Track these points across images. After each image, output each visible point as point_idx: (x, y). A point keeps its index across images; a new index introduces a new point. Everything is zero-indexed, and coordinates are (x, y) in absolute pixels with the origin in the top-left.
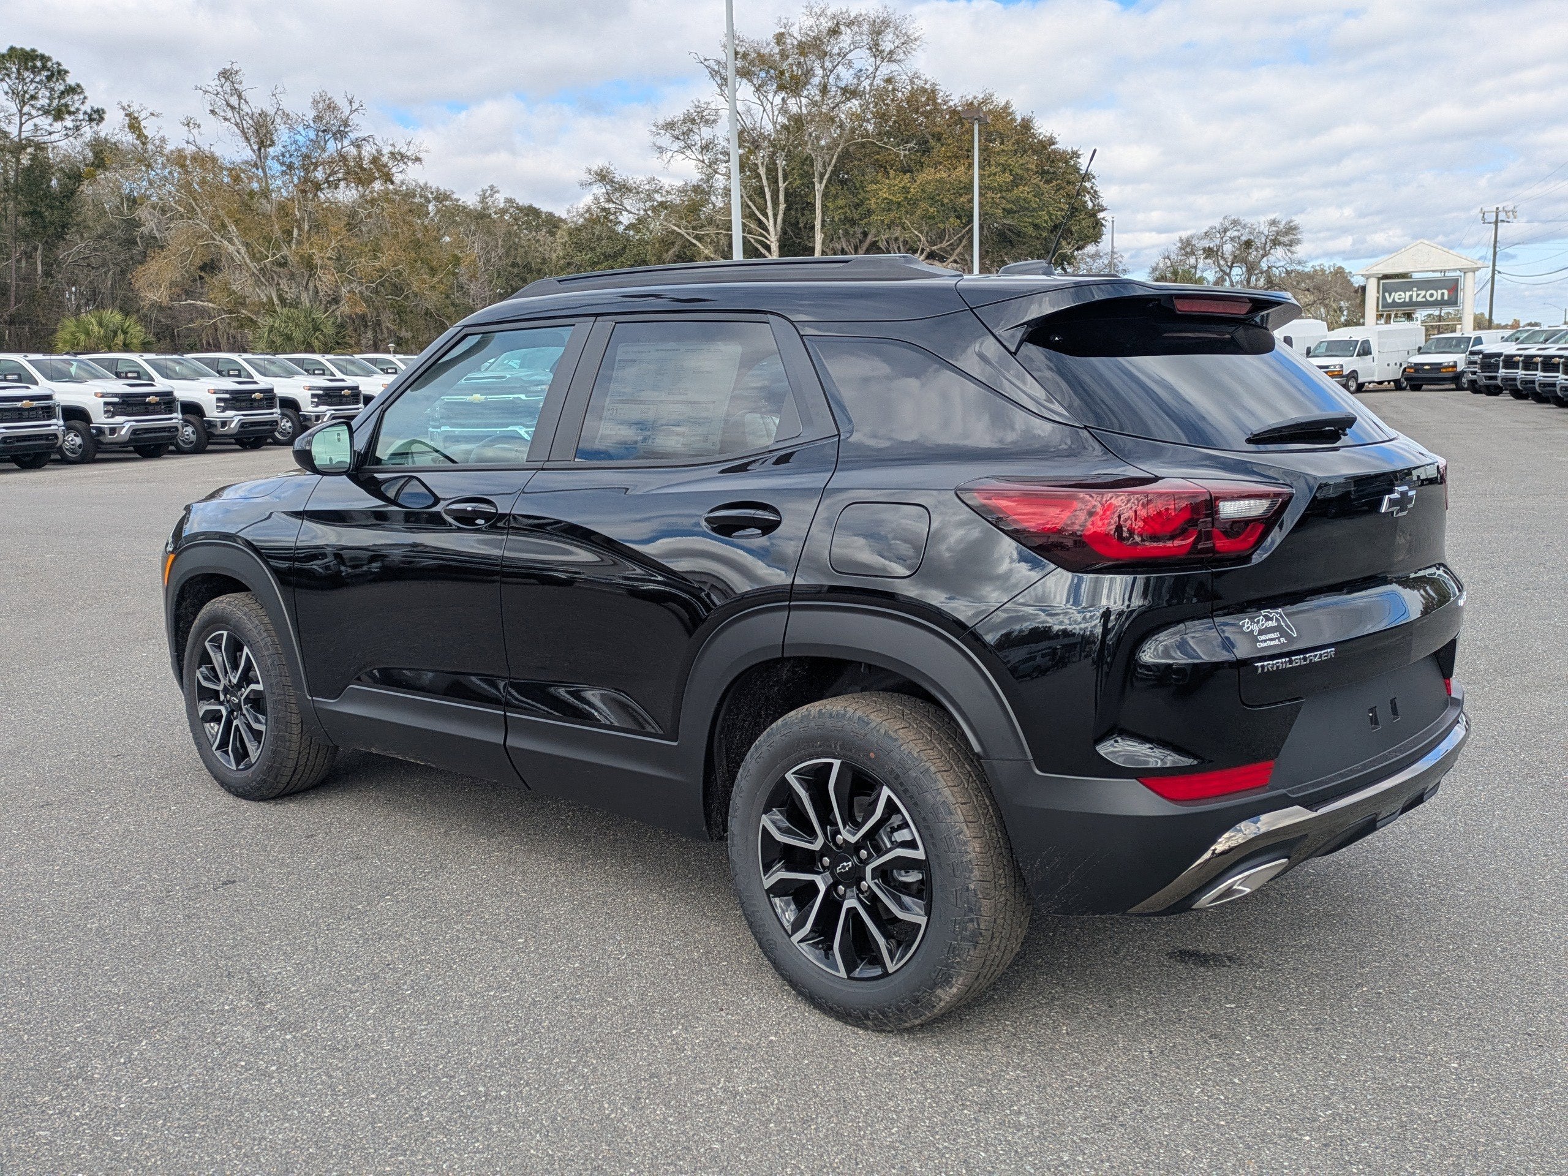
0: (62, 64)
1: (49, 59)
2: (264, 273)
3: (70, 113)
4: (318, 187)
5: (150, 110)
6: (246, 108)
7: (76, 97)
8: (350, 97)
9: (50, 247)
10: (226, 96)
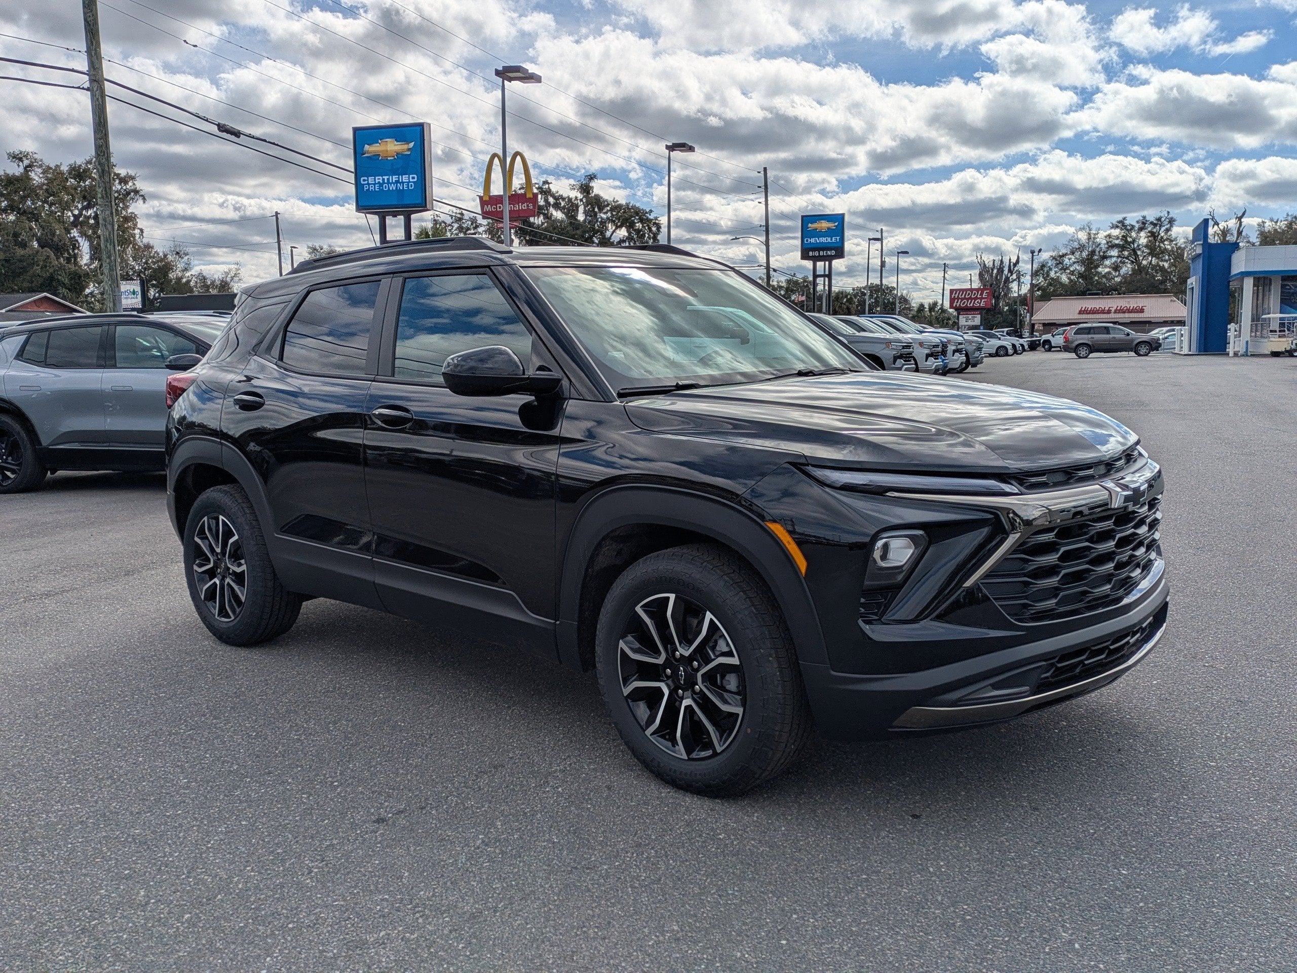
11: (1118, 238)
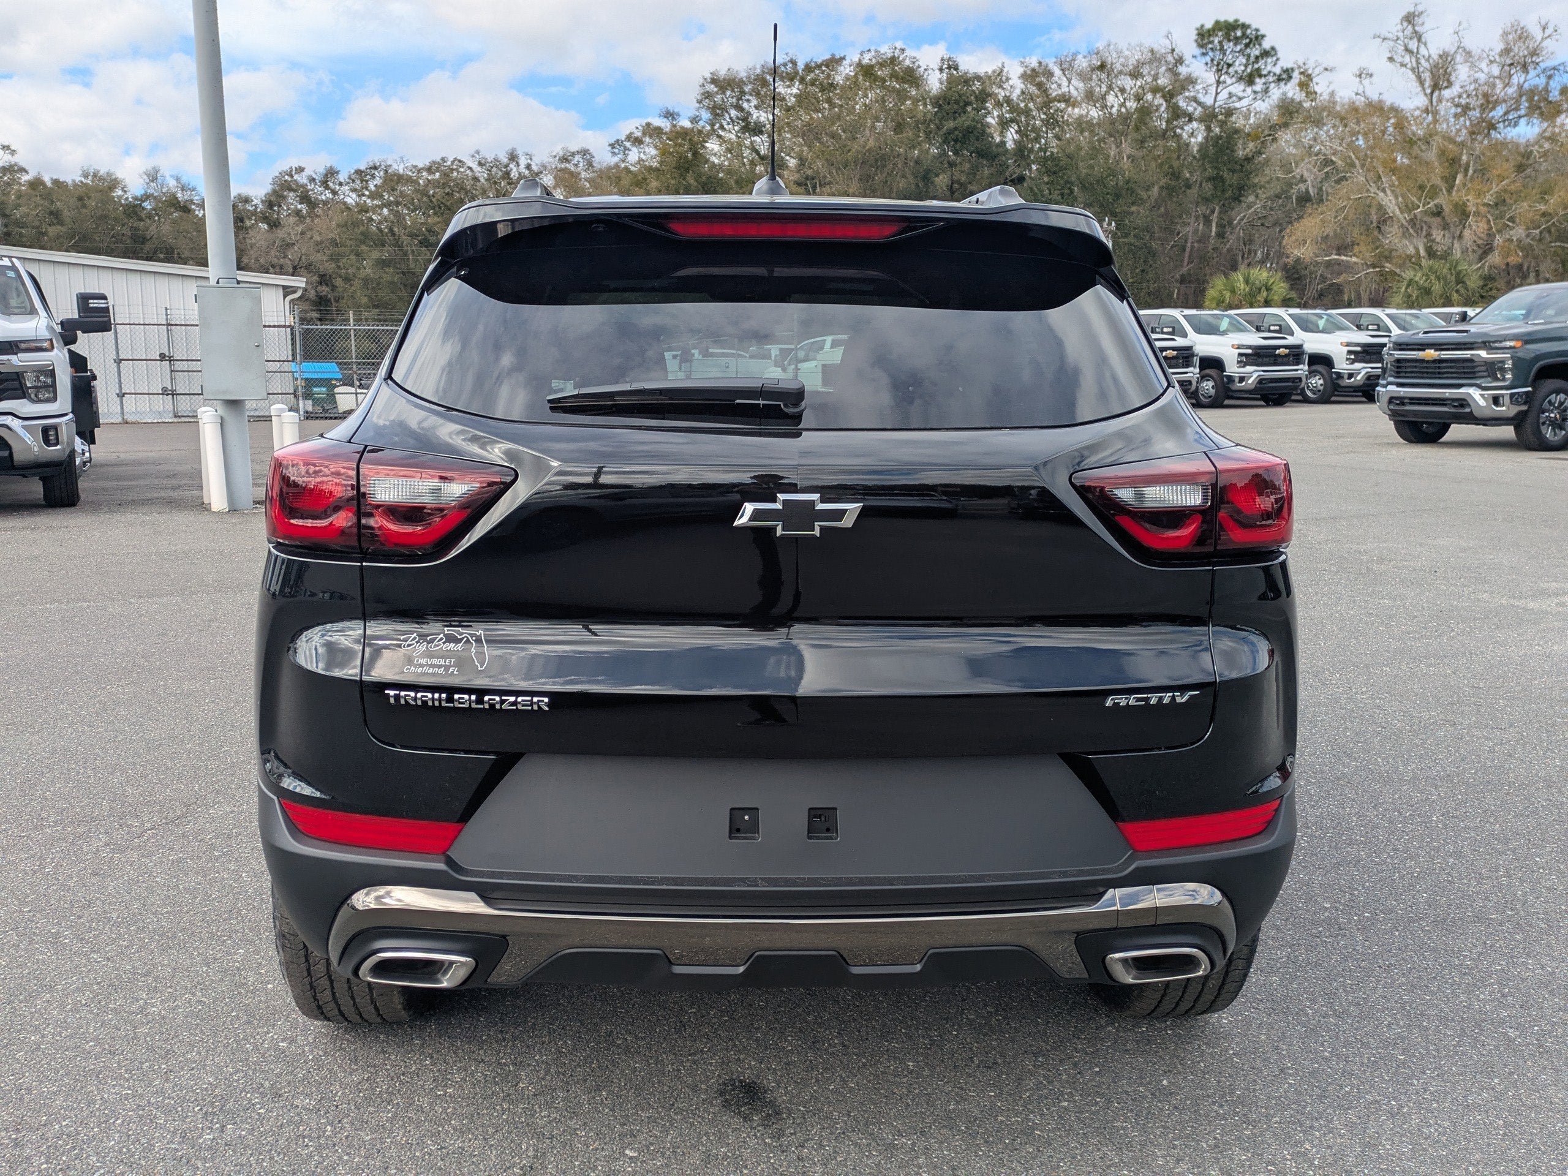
0: (1261, 29)
1: (1248, 27)
2: (1415, 224)
3: (1260, 76)
4: (1492, 126)
5: (1324, 66)
6: (1423, 51)
7: (1269, 60)
8: (1543, 23)
9: (1224, 209)
10: (1406, 41)
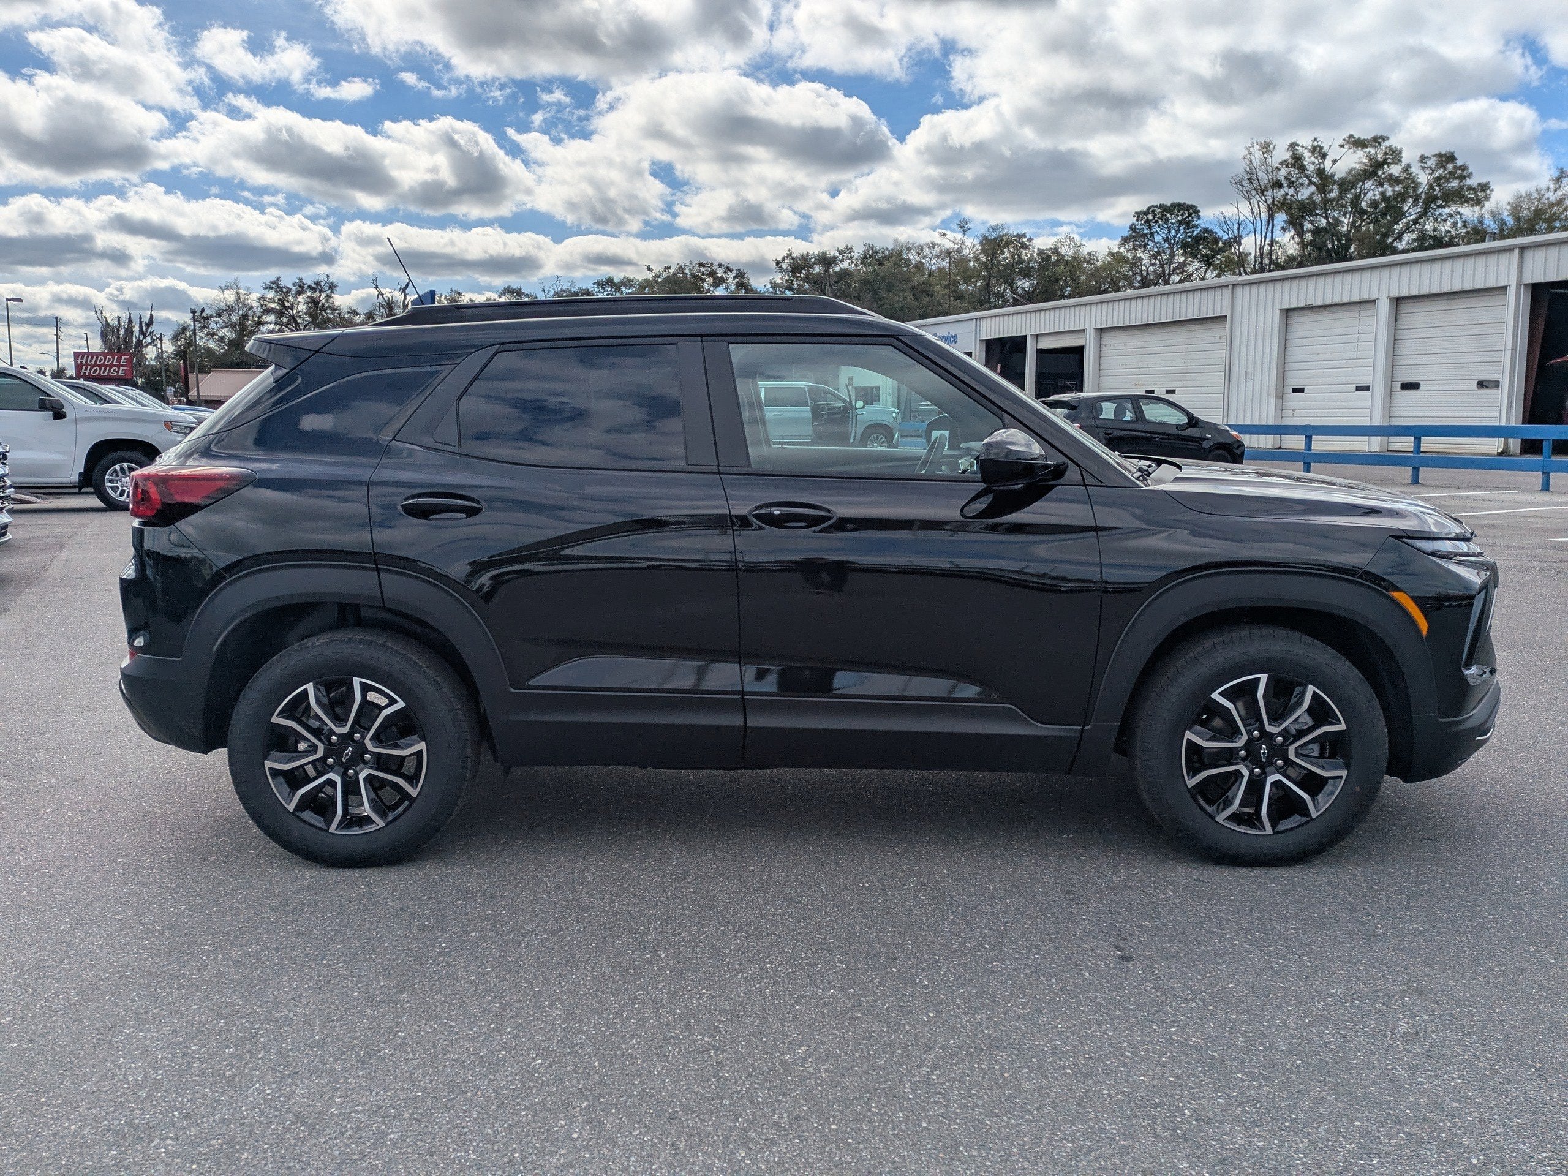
11: (274, 302)
